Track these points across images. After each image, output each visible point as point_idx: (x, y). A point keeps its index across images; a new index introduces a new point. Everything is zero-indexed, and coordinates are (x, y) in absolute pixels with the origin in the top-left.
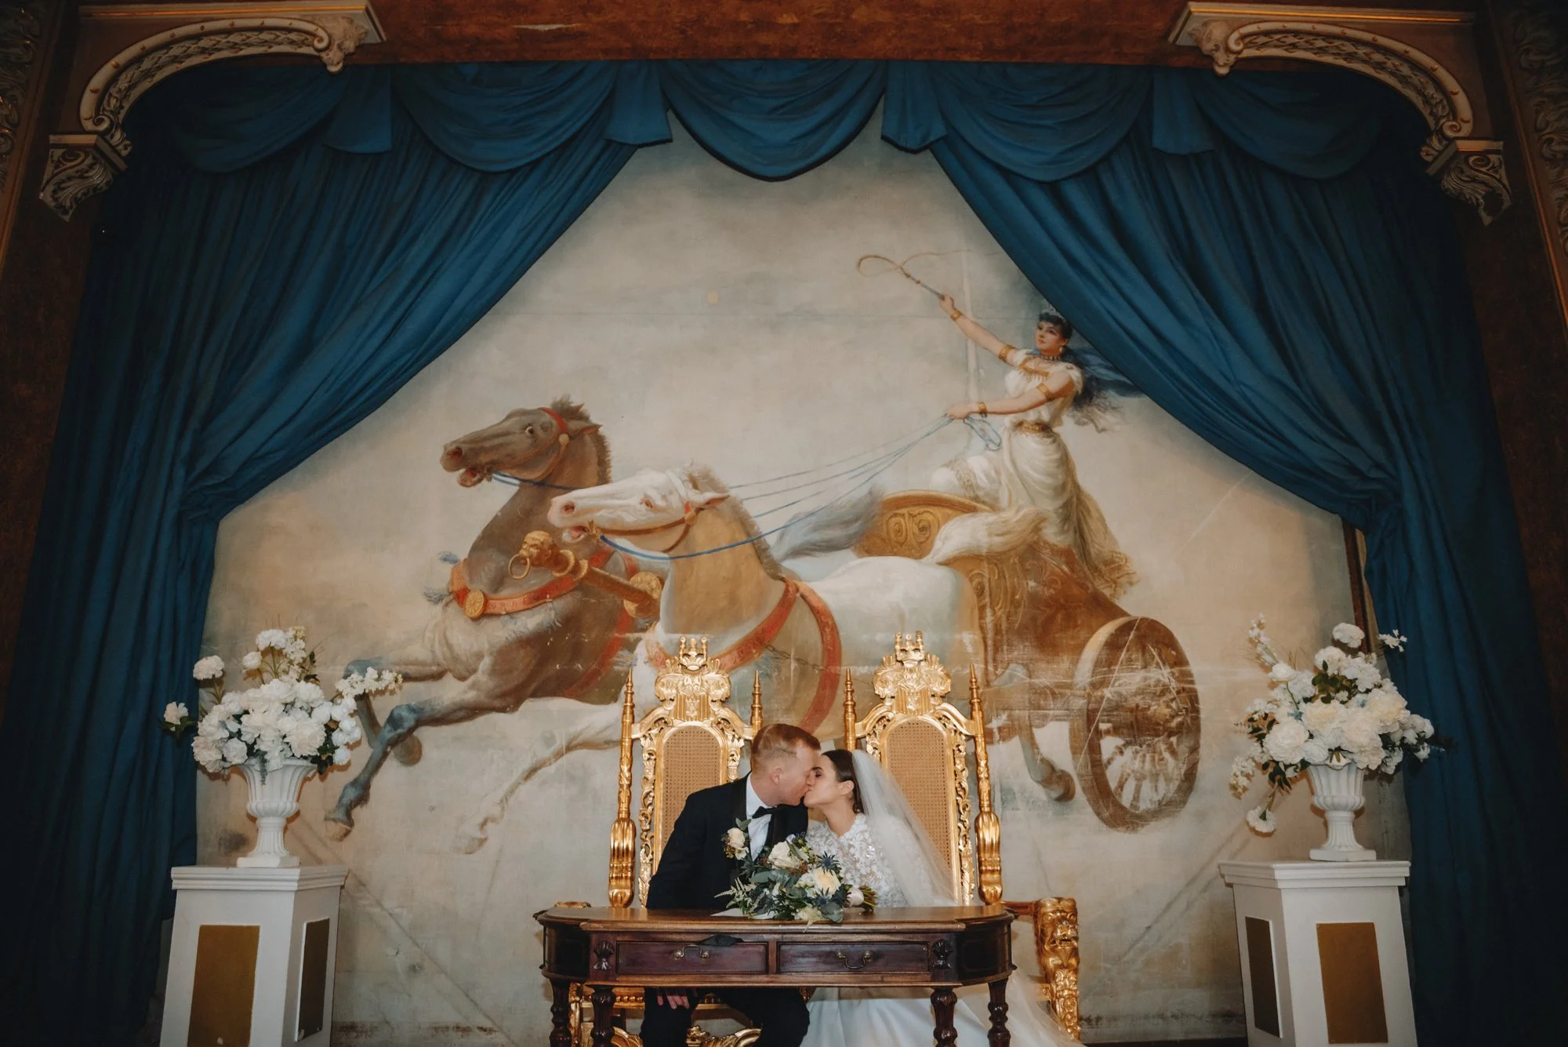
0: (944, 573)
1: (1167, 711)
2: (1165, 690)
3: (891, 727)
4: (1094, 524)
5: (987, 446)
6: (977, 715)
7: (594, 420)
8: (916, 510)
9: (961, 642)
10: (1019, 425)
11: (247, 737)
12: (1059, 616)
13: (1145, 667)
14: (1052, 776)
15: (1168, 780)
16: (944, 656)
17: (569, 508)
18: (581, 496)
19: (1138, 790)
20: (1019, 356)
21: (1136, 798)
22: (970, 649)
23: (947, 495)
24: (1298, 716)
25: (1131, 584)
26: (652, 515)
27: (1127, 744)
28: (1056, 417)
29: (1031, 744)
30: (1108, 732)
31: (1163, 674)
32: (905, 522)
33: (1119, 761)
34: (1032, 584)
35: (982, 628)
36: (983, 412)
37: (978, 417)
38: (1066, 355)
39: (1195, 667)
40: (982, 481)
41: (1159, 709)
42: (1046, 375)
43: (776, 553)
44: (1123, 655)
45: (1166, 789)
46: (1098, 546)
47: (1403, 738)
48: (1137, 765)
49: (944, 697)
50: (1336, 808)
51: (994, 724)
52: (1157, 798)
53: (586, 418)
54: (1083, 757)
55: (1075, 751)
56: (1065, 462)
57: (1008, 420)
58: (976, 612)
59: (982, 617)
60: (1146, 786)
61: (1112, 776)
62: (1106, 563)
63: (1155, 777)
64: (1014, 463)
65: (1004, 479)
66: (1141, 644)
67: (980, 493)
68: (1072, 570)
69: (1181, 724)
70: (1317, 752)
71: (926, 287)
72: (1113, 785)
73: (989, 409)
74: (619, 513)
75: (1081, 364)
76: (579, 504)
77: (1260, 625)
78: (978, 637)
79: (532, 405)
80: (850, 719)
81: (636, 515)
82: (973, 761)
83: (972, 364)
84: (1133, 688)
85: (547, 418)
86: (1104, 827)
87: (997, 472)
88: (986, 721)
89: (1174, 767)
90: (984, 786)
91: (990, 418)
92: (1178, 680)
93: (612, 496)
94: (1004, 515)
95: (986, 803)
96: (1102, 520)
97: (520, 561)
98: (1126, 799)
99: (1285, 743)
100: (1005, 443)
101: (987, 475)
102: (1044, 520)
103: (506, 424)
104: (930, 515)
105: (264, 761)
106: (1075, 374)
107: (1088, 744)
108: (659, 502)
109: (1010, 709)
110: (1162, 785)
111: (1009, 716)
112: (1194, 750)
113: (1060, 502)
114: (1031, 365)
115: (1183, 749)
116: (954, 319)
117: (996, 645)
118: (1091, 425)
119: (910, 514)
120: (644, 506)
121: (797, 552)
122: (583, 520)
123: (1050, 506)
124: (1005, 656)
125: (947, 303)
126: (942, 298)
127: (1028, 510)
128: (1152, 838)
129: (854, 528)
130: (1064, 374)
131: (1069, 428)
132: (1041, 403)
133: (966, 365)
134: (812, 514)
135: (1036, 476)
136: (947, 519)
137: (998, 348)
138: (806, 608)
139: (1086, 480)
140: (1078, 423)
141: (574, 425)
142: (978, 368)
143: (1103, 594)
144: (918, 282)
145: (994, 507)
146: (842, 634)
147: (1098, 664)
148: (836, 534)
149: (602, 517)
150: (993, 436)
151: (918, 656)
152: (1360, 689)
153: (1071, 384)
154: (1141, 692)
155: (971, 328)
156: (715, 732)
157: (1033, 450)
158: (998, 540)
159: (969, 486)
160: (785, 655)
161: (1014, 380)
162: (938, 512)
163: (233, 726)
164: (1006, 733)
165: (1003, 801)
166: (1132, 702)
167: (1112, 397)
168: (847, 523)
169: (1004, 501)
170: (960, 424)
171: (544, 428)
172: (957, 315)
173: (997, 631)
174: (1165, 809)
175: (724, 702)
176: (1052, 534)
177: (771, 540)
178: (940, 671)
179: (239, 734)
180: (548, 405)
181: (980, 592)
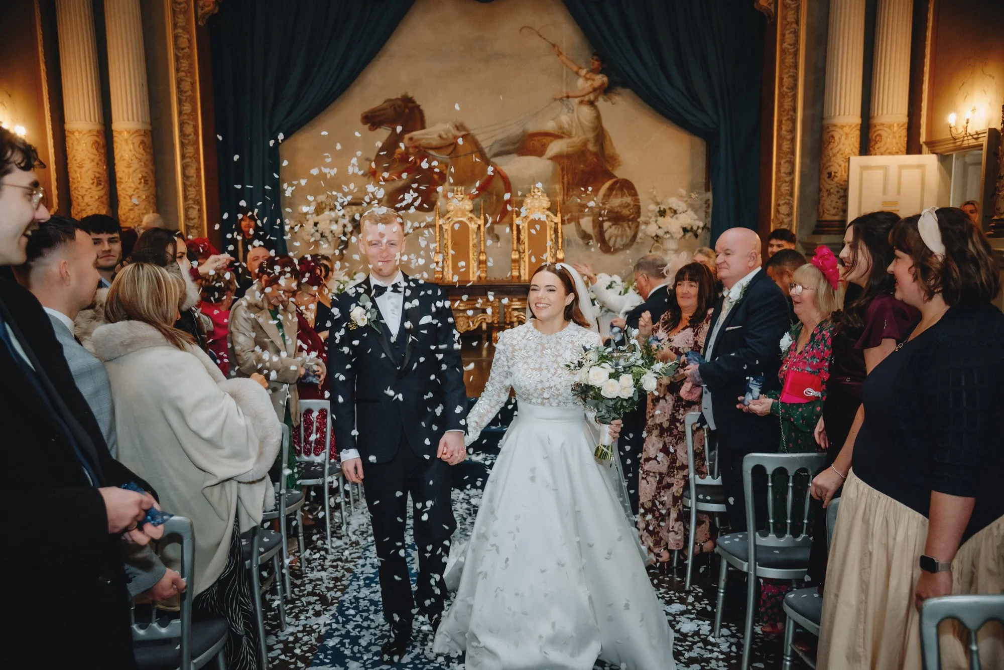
0: (549, 163)
1: (628, 213)
2: (629, 205)
3: (529, 219)
4: (607, 143)
5: (568, 112)
6: (559, 215)
7: (418, 103)
8: (540, 138)
9: (555, 189)
10: (581, 102)
11: (320, 232)
12: (591, 179)
13: (622, 196)
14: (585, 236)
15: (627, 237)
16: (549, 193)
17: (411, 139)
18: (416, 134)
19: (615, 241)
20: (583, 72)
21: (615, 243)
22: (558, 191)
23: (552, 132)
24: (656, 221)
25: (619, 165)
26: (442, 141)
27: (613, 225)
28: (596, 99)
29: (578, 224)
30: (606, 220)
31: (628, 199)
32: (536, 143)
33: (610, 231)
34: (582, 166)
35: (563, 183)
36: (568, 97)
37: (565, 99)
38: (601, 72)
39: (641, 197)
40: (566, 126)
41: (626, 212)
42: (593, 80)
43: (488, 156)
44: (614, 193)
45: (626, 240)
46: (608, 152)
47: (692, 228)
48: (616, 232)
49: (549, 209)
50: (669, 250)
51: (566, 218)
52: (622, 243)
53: (414, 102)
54: (596, 230)
55: (594, 227)
56: (598, 118)
57: (577, 100)
58: (561, 177)
59: (563, 178)
60: (619, 239)
61: (607, 236)
62: (611, 158)
63: (622, 236)
64: (578, 118)
65: (574, 124)
66: (621, 189)
67: (565, 131)
68: (598, 160)
69: (633, 218)
70: (660, 233)
71: (548, 41)
72: (607, 238)
73: (571, 95)
74: (430, 141)
75: (608, 75)
76: (415, 137)
77: (654, 188)
78: (561, 186)
79: (394, 97)
80: (514, 216)
81: (435, 142)
82: (556, 231)
83: (565, 76)
84: (617, 204)
85: (399, 102)
86: (603, 254)
87: (572, 122)
88: (562, 217)
89: (629, 233)
90: (560, 240)
91: (571, 99)
92: (634, 201)
93: (427, 134)
94: (574, 139)
95: (560, 245)
96: (611, 141)
97: (394, 160)
98: (611, 243)
99: (652, 229)
100: (575, 110)
101: (569, 124)
102: (588, 141)
103: (385, 105)
104: (545, 140)
105: (327, 240)
106: (605, 79)
107: (599, 226)
108: (445, 136)
109: (571, 212)
110: (624, 239)
111: (571, 216)
112: (637, 227)
113: (595, 133)
114: (588, 76)
115: (633, 227)
116: (558, 55)
117: (569, 189)
118: (609, 103)
119: (539, 140)
120: (438, 138)
121: (497, 155)
122: (417, 144)
123: (591, 135)
124: (571, 193)
125: (556, 49)
126: (554, 46)
127: (582, 137)
128: (620, 257)
129: (517, 146)
130: (600, 79)
131: (601, 103)
132: (591, 92)
133: (562, 76)
134: (501, 140)
135: (587, 123)
136: (551, 141)
137: (575, 68)
138: (499, 176)
139: (606, 125)
140: (605, 101)
141: (410, 105)
142: (566, 79)
143: (608, 170)
144: (544, 39)
145: (569, 135)
146: (512, 186)
147: (605, 195)
148: (511, 147)
149: (423, 142)
150: (571, 107)
151: (539, 194)
152: (678, 212)
153: (603, 84)
154: (620, 206)
155: (564, 59)
156: (467, 222)
157: (586, 113)
158: (570, 149)
159: (561, 128)
160: (492, 194)
161: (581, 82)
162: (549, 139)
163: (316, 228)
164: (570, 221)
165: (568, 245)
166: (616, 210)
167: (620, 89)
168: (514, 144)
169: (574, 134)
170: (558, 102)
171: (399, 107)
172: (560, 54)
173: (568, 183)
174: (626, 246)
175: (471, 211)
176: (591, 147)
177: (486, 150)
178: (547, 199)
179: (317, 231)
180: (399, 96)
181: (563, 170)
